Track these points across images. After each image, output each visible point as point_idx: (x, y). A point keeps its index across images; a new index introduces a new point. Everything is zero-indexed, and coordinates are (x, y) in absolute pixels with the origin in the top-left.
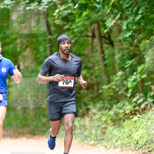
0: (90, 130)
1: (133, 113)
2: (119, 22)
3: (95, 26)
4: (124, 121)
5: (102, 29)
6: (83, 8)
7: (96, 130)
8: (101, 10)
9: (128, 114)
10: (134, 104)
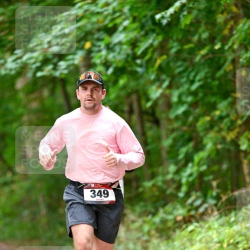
0: (127, 244)
1: (187, 219)
2: (168, 92)
3: (134, 97)
4: (174, 231)
5: (143, 102)
6: (118, 73)
7: (135, 244)
8: (145, 75)
9: (180, 221)
10: (189, 207)
